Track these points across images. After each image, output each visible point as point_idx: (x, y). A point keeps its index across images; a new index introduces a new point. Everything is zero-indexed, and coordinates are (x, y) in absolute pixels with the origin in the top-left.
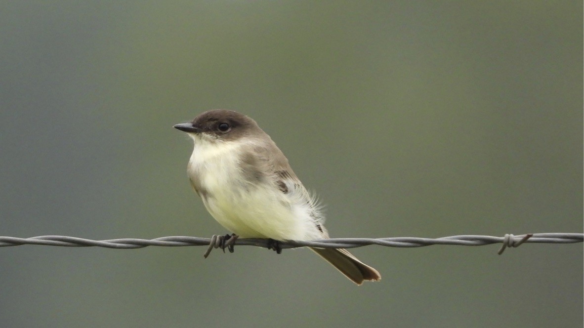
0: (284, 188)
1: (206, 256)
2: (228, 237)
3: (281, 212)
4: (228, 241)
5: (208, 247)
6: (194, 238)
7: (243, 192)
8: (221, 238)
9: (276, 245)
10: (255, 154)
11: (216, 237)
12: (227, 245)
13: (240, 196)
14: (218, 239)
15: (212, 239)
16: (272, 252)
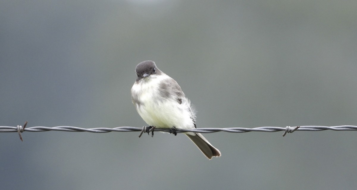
0: (180, 101)
1: (140, 137)
2: (151, 127)
3: (177, 113)
4: (150, 129)
5: (141, 132)
6: (134, 128)
7: (159, 102)
8: (147, 128)
9: (174, 131)
10: (166, 83)
11: (144, 127)
12: (150, 131)
13: (158, 104)
14: (146, 128)
15: (143, 128)
16: (172, 135)
